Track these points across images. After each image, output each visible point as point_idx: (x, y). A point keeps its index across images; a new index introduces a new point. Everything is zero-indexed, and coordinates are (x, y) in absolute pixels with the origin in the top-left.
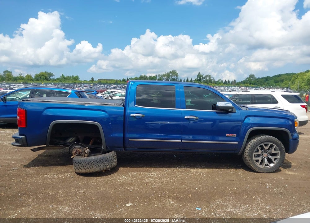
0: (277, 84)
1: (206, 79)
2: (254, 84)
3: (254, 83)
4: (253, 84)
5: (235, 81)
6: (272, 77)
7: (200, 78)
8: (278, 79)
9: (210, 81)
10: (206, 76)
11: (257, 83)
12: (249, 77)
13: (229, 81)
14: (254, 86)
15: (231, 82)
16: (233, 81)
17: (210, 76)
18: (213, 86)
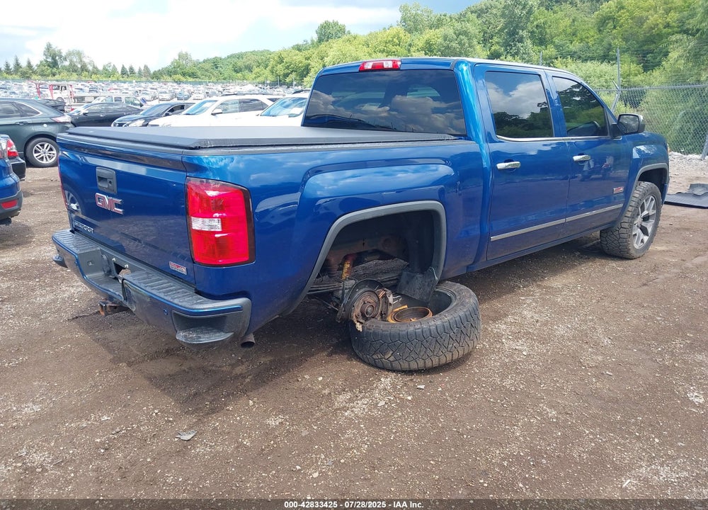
0: (239, 75)
1: (71, 61)
2: (193, 75)
3: (193, 73)
4: (190, 76)
5: (146, 67)
6: (225, 59)
7: (53, 58)
8: (240, 63)
9: (84, 68)
10: (70, 54)
11: (199, 73)
12: (177, 58)
13: (131, 69)
14: (194, 80)
15: (136, 70)
16: (142, 68)
17: (79, 54)
18: (96, 80)
